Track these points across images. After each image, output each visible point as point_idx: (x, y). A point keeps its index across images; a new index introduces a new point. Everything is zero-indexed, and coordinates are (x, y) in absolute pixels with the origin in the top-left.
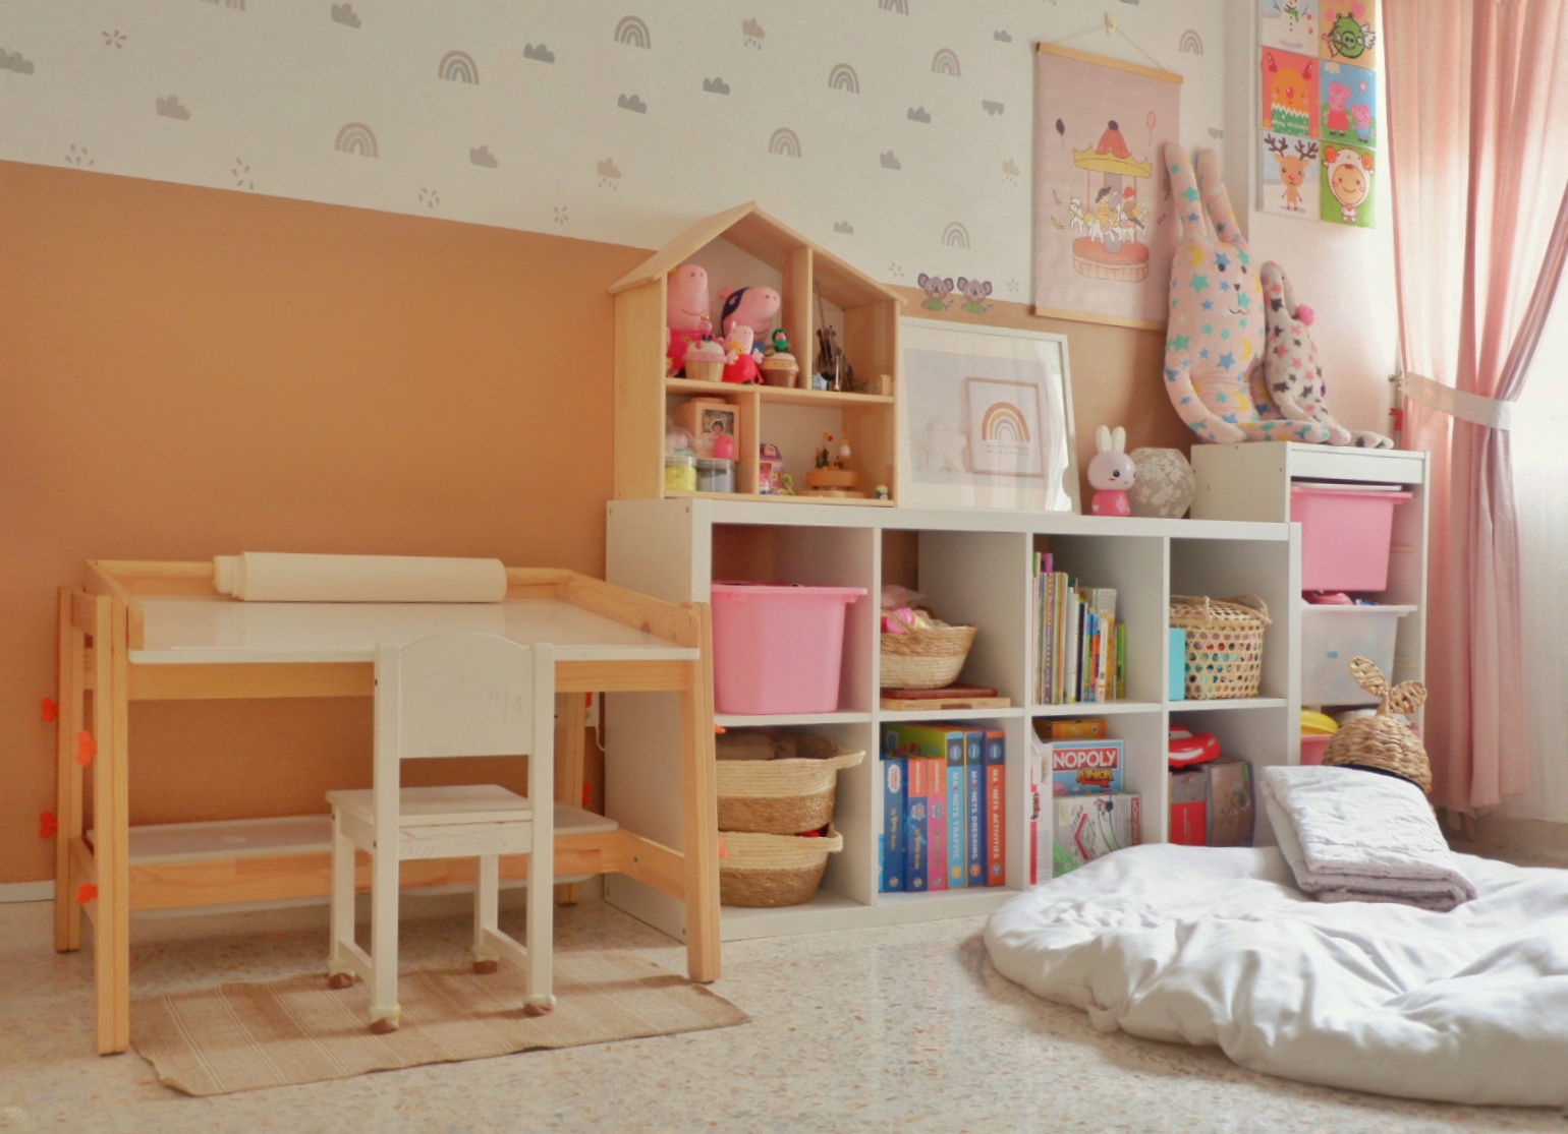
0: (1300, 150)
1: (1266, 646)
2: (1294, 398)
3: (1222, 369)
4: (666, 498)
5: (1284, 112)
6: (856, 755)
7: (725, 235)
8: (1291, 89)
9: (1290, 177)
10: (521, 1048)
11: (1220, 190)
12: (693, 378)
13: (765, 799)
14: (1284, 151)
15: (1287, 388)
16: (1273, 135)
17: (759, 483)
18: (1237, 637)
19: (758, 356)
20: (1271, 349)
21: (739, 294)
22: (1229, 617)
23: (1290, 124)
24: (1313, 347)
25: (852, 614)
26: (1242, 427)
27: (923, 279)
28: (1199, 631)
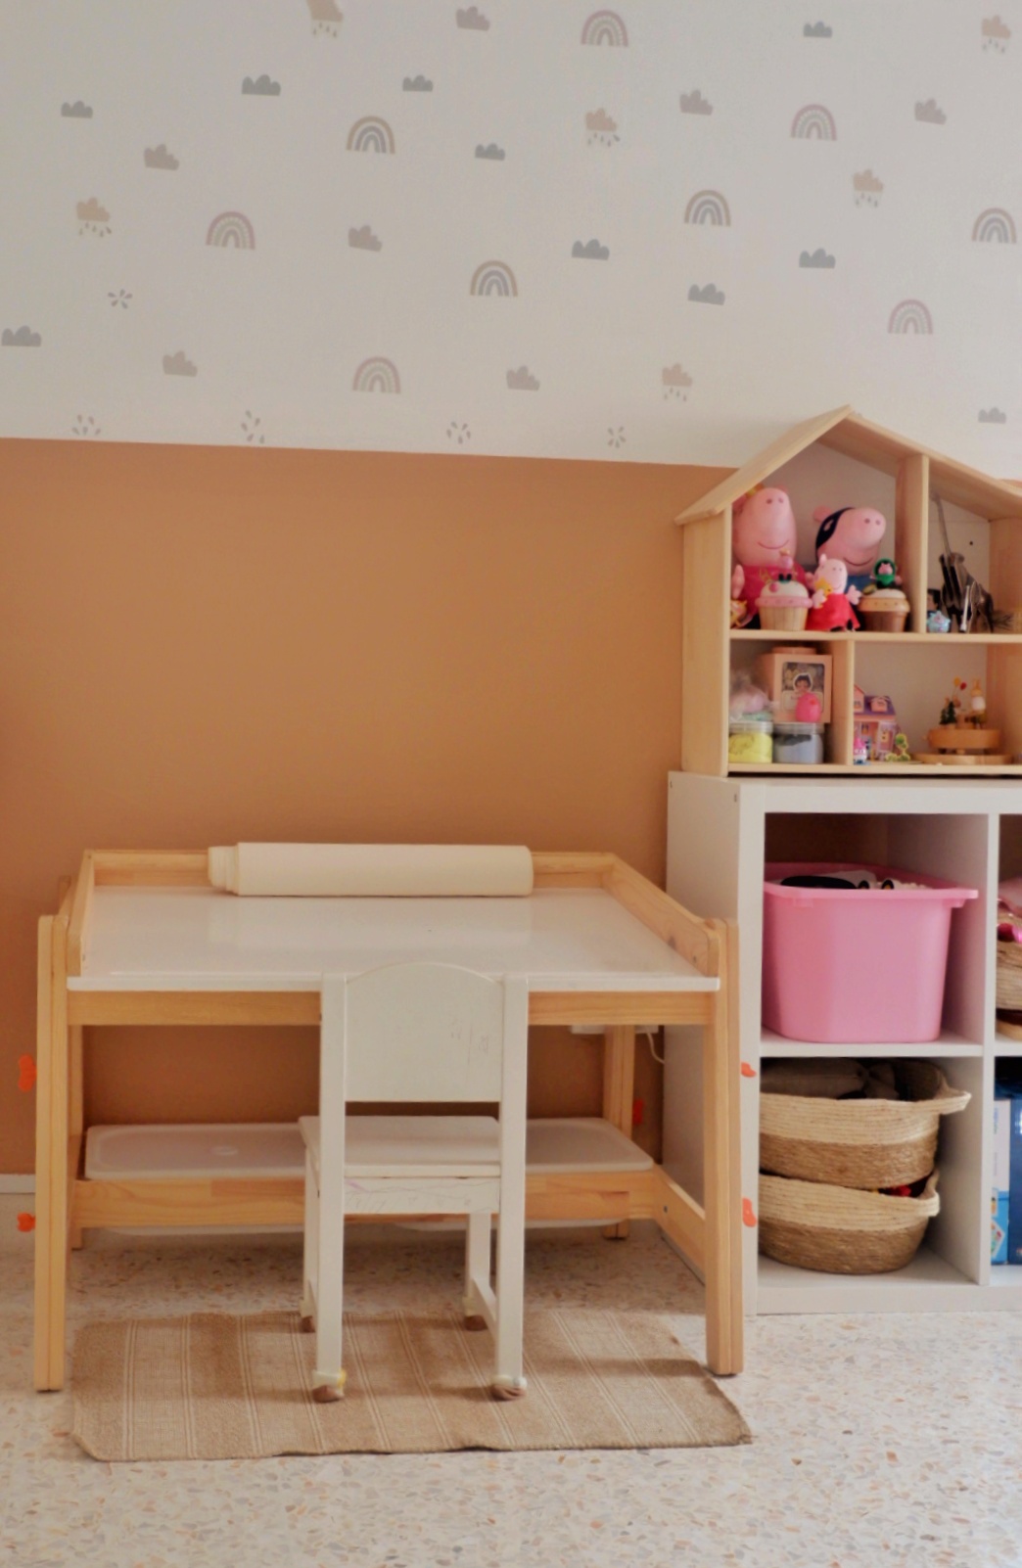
4: (732, 774)
6: (955, 1100)
7: (823, 441)
10: (459, 1446)
12: (767, 628)
13: (836, 1145)
17: (852, 755)
19: (854, 595)
21: (835, 518)
25: (960, 922)
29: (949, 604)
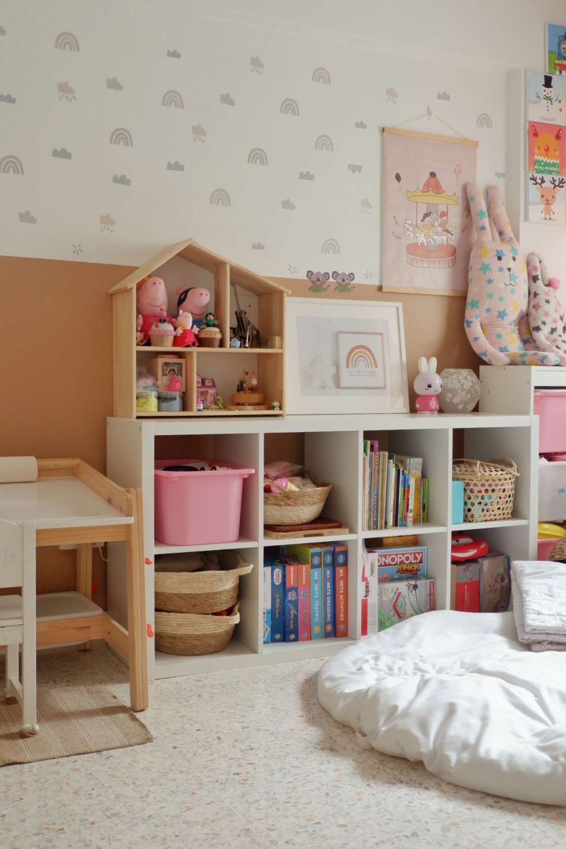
0: (554, 184)
1: (516, 489)
2: (544, 335)
3: (500, 319)
5: (542, 161)
8: (547, 146)
9: (547, 200)
11: (501, 210)
12: (154, 346)
13: (191, 594)
14: (543, 185)
15: (540, 330)
16: (536, 175)
17: (196, 407)
18: (497, 485)
19: (196, 330)
20: (532, 306)
21: (186, 292)
22: (491, 473)
23: (547, 168)
24: (558, 303)
25: (247, 485)
26: (508, 356)
27: (310, 273)
28: (473, 482)
29: (240, 334)
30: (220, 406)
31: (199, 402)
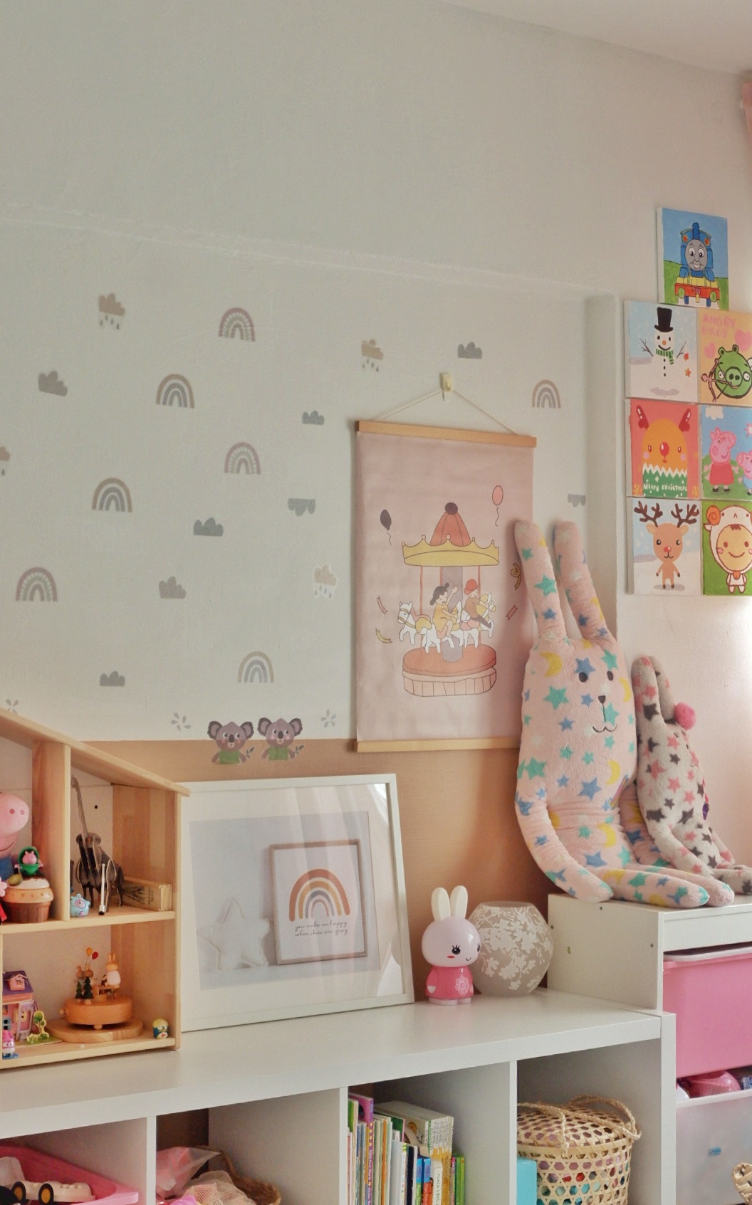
0: (678, 516)
1: (633, 1164)
2: (670, 827)
3: (585, 798)
5: (657, 473)
8: (665, 445)
9: (666, 549)
11: (582, 574)
14: (658, 520)
15: (663, 817)
16: (645, 502)
18: (599, 1164)
20: (644, 767)
22: (589, 1140)
23: (665, 487)
24: (694, 760)
26: (606, 878)
27: (215, 727)
28: (554, 1161)
30: (43, 1032)
31: (8, 1036)
